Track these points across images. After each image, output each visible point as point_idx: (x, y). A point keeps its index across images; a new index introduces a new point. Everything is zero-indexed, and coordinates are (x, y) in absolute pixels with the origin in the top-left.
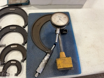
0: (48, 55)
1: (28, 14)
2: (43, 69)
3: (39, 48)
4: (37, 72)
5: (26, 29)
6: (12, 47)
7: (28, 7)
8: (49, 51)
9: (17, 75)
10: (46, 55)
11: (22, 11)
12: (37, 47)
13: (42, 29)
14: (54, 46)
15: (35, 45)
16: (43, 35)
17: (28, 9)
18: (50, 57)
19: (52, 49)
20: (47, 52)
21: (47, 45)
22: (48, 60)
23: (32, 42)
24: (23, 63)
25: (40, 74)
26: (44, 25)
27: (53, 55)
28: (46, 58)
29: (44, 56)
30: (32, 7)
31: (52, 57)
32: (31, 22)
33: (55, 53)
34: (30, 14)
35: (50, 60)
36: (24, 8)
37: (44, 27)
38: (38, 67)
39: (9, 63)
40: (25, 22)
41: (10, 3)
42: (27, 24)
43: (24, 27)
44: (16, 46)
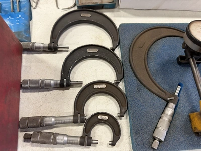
1: (118, 26)
3: (152, 92)
4: (154, 139)
5: (117, 52)
6: (96, 86)
7: (113, 11)
8: (173, 98)
9: (113, 144)
10: (167, 105)
11: (104, 18)
12: (146, 89)
13: (150, 54)
14: (179, 88)
15: (141, 84)
16: (153, 65)
17: (114, 16)
18: (175, 109)
19: (177, 94)
20: (169, 99)
22: (173, 115)
23: (135, 78)
24: (121, 119)
25: (161, 144)
26: (152, 47)
27: (181, 104)
28: (169, 111)
30: (122, 12)
31: (179, 110)
32: (126, 40)
33: (183, 102)
34: (121, 25)
35: (176, 115)
36: (108, 14)
37: (153, 50)
38: (156, 128)
39: (95, 119)
40: (113, 40)
41: (82, 3)
42: (119, 43)
43: (113, 50)
44: (104, 86)
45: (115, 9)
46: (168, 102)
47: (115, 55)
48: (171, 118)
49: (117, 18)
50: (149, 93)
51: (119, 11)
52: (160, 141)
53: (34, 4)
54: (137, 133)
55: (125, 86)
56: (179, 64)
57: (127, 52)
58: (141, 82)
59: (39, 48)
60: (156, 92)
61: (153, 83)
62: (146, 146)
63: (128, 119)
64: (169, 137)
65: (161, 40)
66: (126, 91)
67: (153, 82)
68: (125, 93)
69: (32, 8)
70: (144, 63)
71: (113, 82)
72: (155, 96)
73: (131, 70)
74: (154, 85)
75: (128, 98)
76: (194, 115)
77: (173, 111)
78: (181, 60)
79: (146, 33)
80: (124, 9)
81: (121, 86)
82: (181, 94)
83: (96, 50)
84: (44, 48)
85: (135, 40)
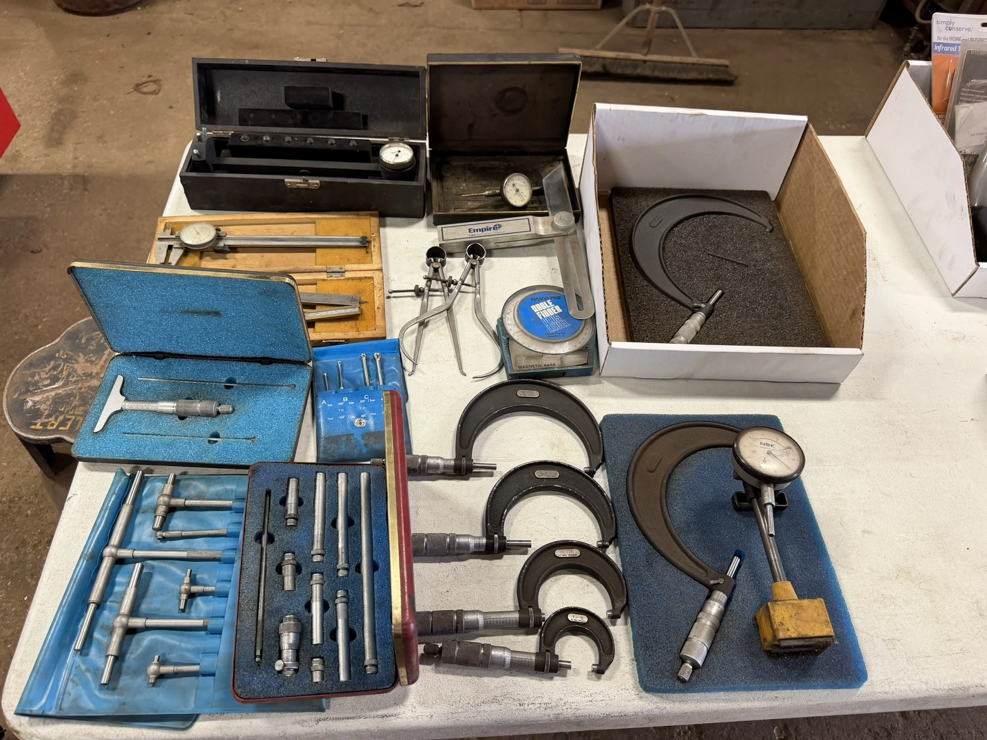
0: (720, 596)
1: (599, 419)
2: (708, 651)
4: (683, 660)
5: (601, 478)
7: (586, 384)
8: (721, 581)
9: (599, 670)
10: (709, 597)
11: (568, 402)
12: (665, 561)
13: (673, 486)
14: (736, 561)
15: (654, 551)
16: (679, 512)
17: (591, 395)
18: (727, 605)
19: (731, 573)
20: (712, 582)
21: (705, 558)
22: (723, 616)
23: (641, 537)
24: (613, 625)
25: (697, 672)
26: (677, 470)
27: (738, 596)
28: (714, 608)
29: (703, 598)
30: (607, 386)
31: (734, 606)
32: (620, 453)
33: (744, 590)
34: (607, 418)
35: (728, 617)
36: (574, 389)
37: (680, 476)
38: (686, 640)
39: (561, 621)
40: (591, 451)
41: (520, 367)
42: (604, 459)
43: (592, 473)
44: (576, 552)
45: (592, 378)
46: (711, 590)
47: (595, 485)
48: (717, 622)
49: (595, 400)
50: (672, 569)
51: (600, 383)
52: (695, 666)
53: (408, 365)
54: (647, 648)
55: (621, 554)
56: (738, 509)
57: (623, 480)
58: (655, 547)
59: (437, 467)
60: (686, 568)
61: (679, 550)
62: (667, 674)
63: (629, 624)
64: (713, 659)
65: (697, 454)
66: (623, 566)
67: (681, 547)
68: (621, 569)
69: (406, 374)
70: (659, 504)
71: (595, 545)
72: (684, 576)
73: (631, 520)
74: (683, 554)
75: (629, 579)
76: (761, 613)
77: (722, 607)
78: (740, 501)
79: (663, 437)
80: (611, 377)
81: (612, 553)
82: (739, 575)
83: (555, 474)
84: (445, 467)
85: (639, 452)
